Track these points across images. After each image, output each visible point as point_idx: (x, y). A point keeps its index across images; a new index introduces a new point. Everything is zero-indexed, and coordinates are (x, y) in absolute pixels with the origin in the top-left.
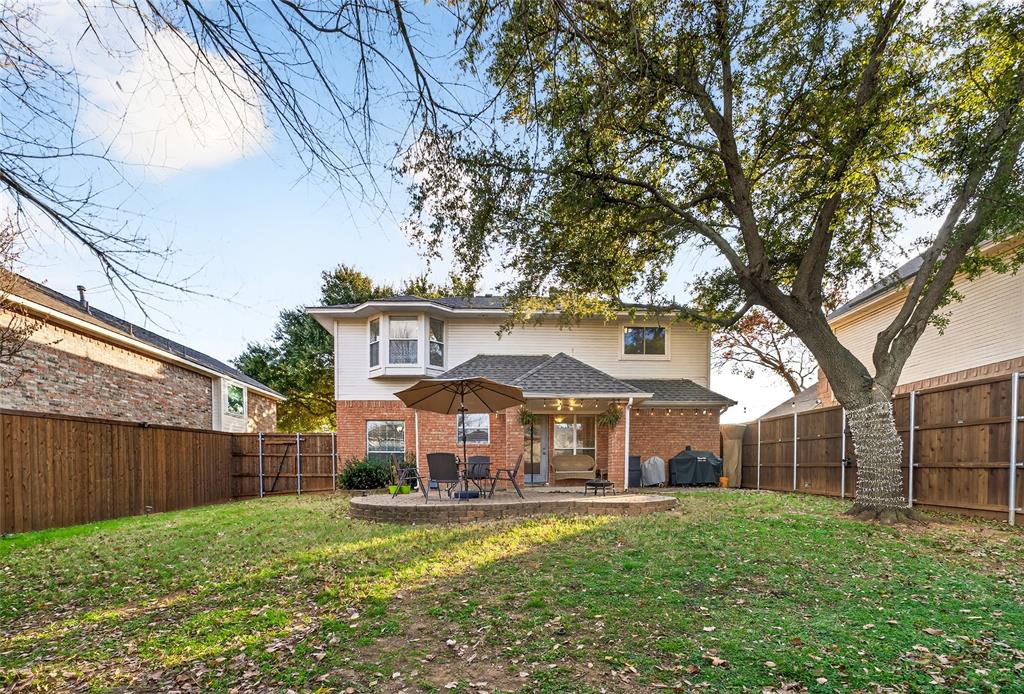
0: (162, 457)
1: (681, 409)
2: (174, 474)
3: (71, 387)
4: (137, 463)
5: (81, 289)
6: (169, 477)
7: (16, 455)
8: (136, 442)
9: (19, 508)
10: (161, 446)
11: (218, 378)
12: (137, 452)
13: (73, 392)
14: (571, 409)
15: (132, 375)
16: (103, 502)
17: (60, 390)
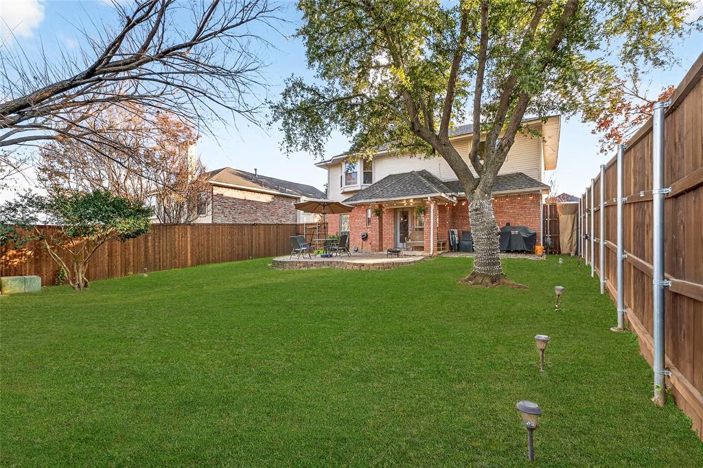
0: (262, 236)
1: (507, 196)
2: (267, 244)
3: (239, 211)
4: (252, 239)
5: (256, 170)
6: (265, 246)
7: (210, 239)
8: (251, 231)
9: (211, 257)
10: (262, 232)
11: (299, 198)
12: (252, 236)
13: (240, 213)
14: (411, 204)
15: (261, 203)
16: (238, 255)
17: (236, 213)
